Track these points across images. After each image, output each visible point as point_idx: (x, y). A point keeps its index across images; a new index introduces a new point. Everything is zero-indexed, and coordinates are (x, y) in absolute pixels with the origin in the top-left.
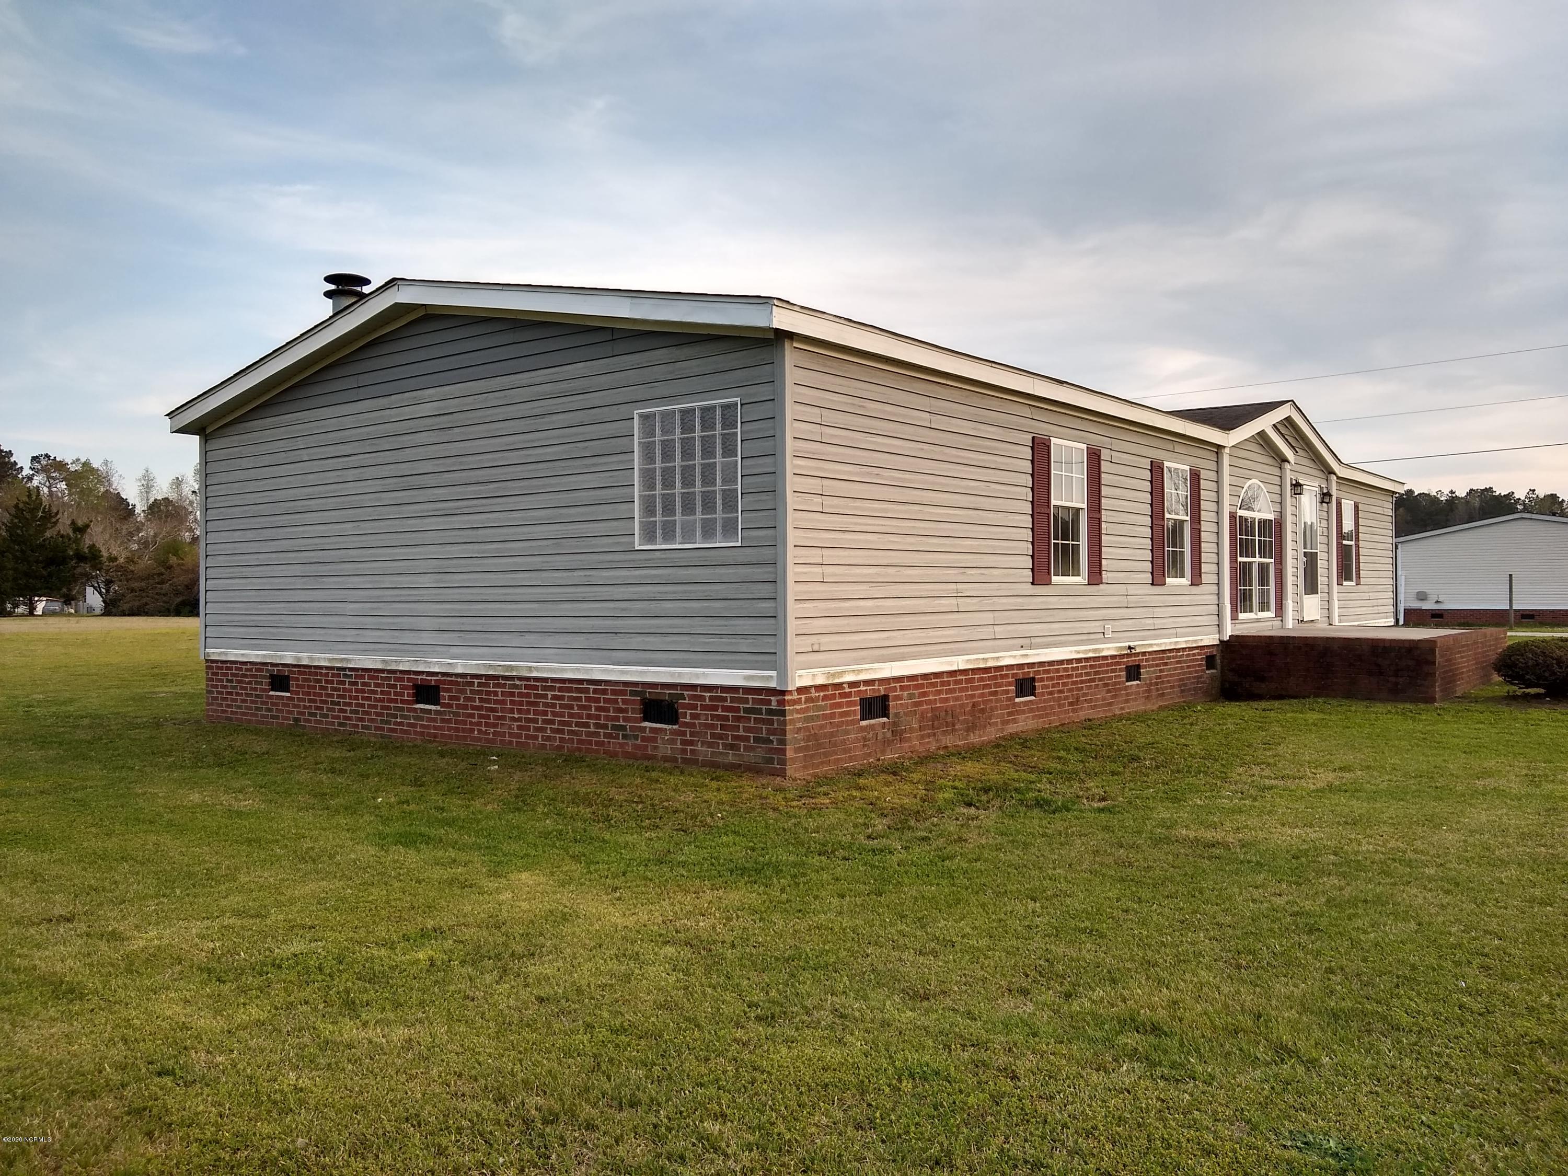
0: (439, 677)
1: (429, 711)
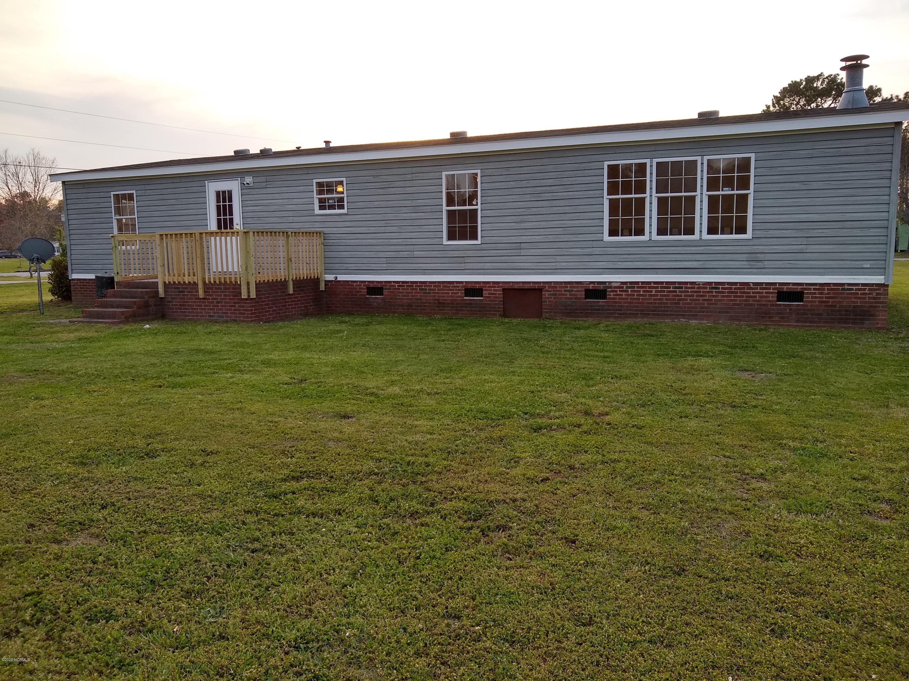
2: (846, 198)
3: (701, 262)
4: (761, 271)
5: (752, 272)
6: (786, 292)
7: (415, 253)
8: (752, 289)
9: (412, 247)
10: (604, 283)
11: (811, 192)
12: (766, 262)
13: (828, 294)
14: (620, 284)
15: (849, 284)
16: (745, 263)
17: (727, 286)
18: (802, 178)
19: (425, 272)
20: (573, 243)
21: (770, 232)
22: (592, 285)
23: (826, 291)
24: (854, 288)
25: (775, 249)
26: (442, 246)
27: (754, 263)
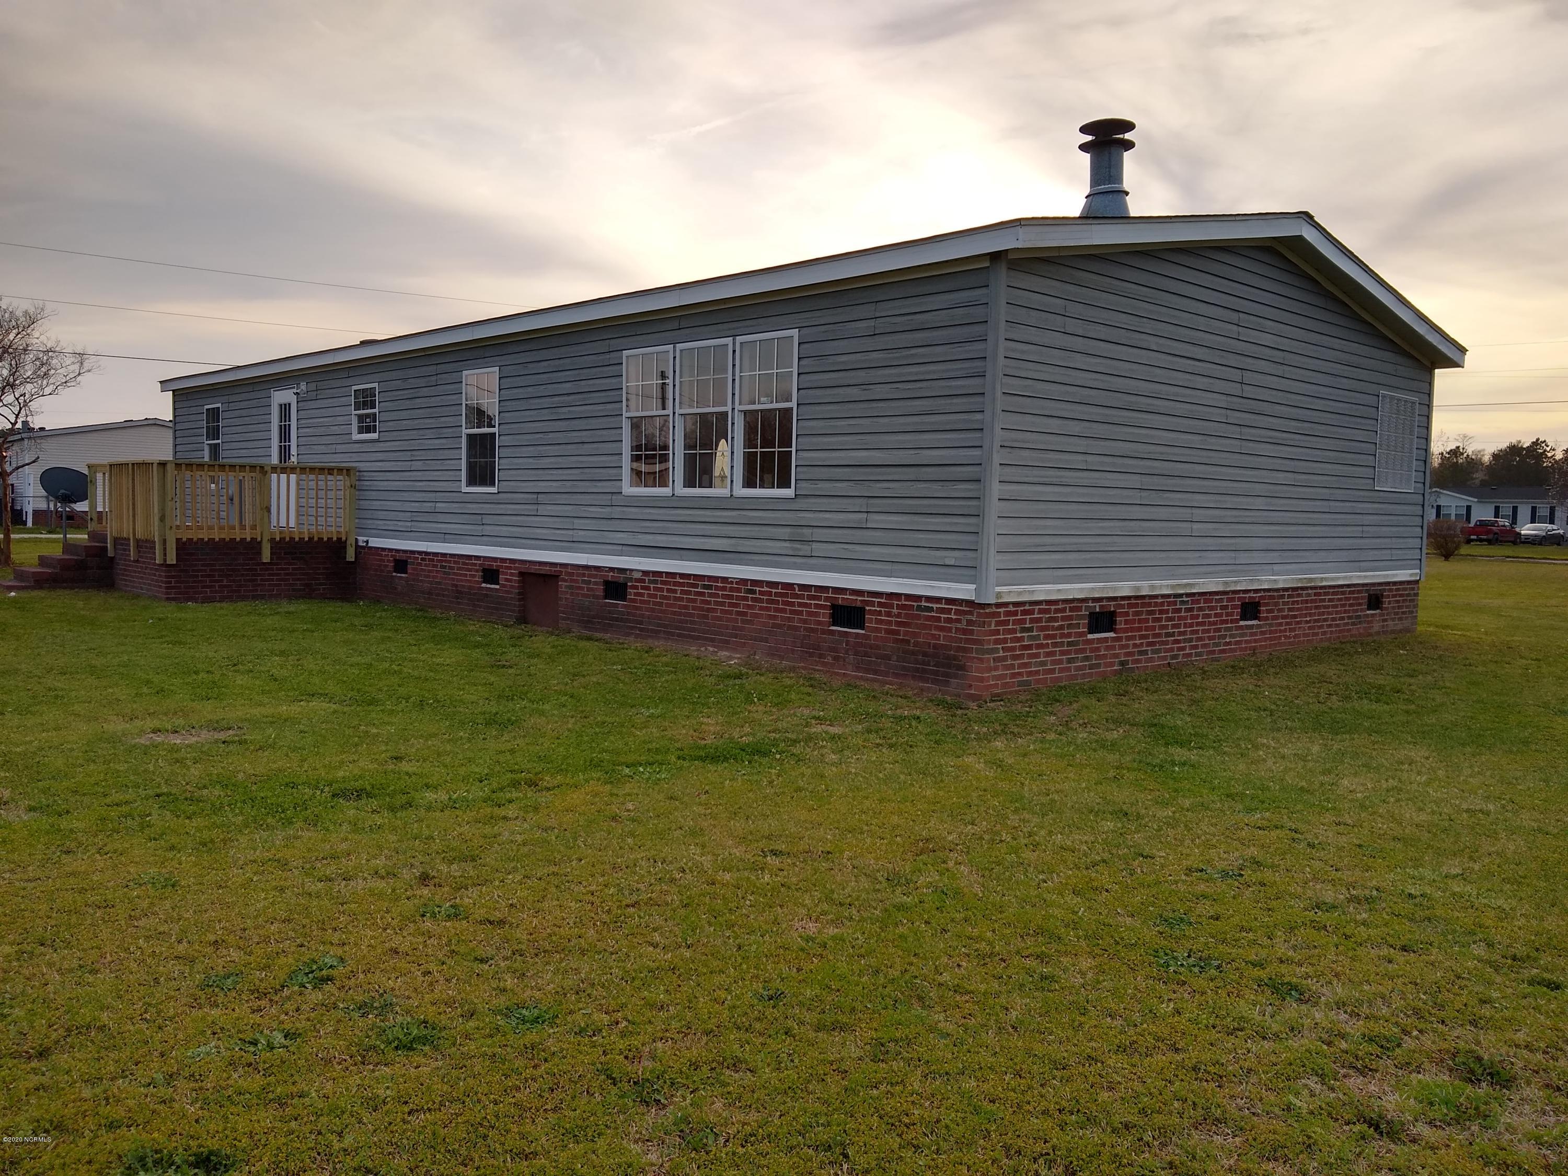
0: (1262, 594)
1: (1251, 627)
2: (922, 417)
3: (733, 541)
4: (807, 561)
5: (795, 563)
6: (841, 606)
7: (438, 505)
8: (797, 596)
9: (433, 495)
10: (623, 571)
11: (874, 405)
12: (814, 545)
13: (899, 615)
14: (641, 574)
15: (929, 599)
16: (787, 544)
17: (766, 589)
18: (861, 376)
19: (445, 537)
20: (592, 496)
21: (821, 485)
22: (611, 574)
23: (895, 611)
24: (935, 606)
25: (826, 519)
26: (460, 494)
27: (799, 546)
